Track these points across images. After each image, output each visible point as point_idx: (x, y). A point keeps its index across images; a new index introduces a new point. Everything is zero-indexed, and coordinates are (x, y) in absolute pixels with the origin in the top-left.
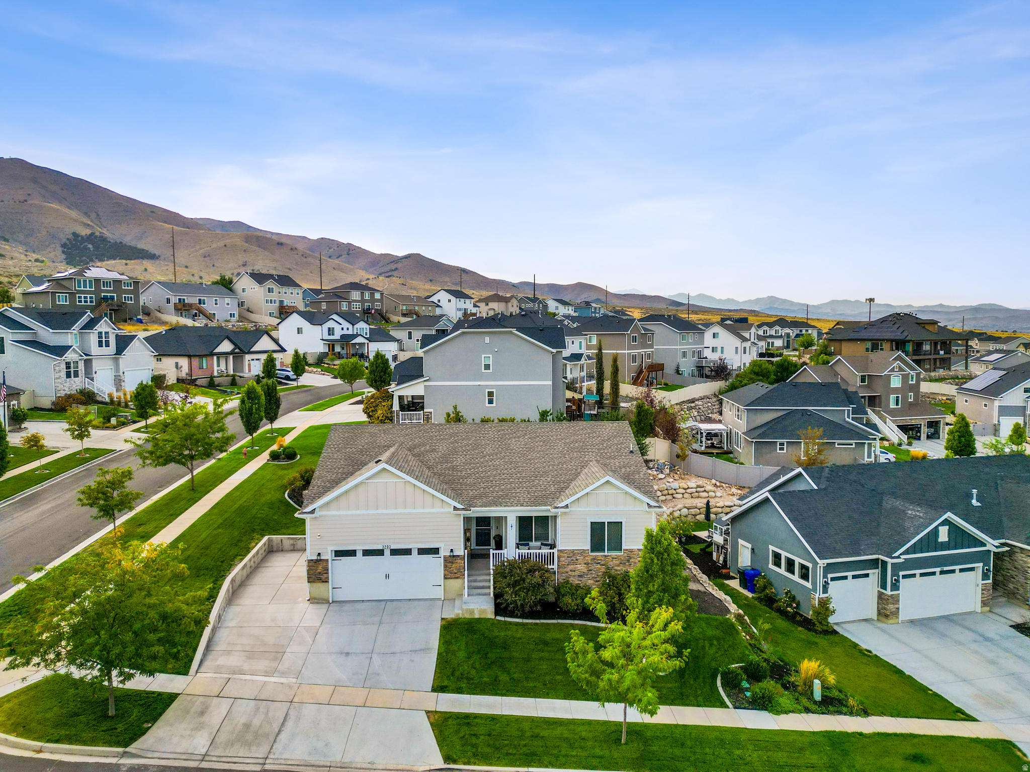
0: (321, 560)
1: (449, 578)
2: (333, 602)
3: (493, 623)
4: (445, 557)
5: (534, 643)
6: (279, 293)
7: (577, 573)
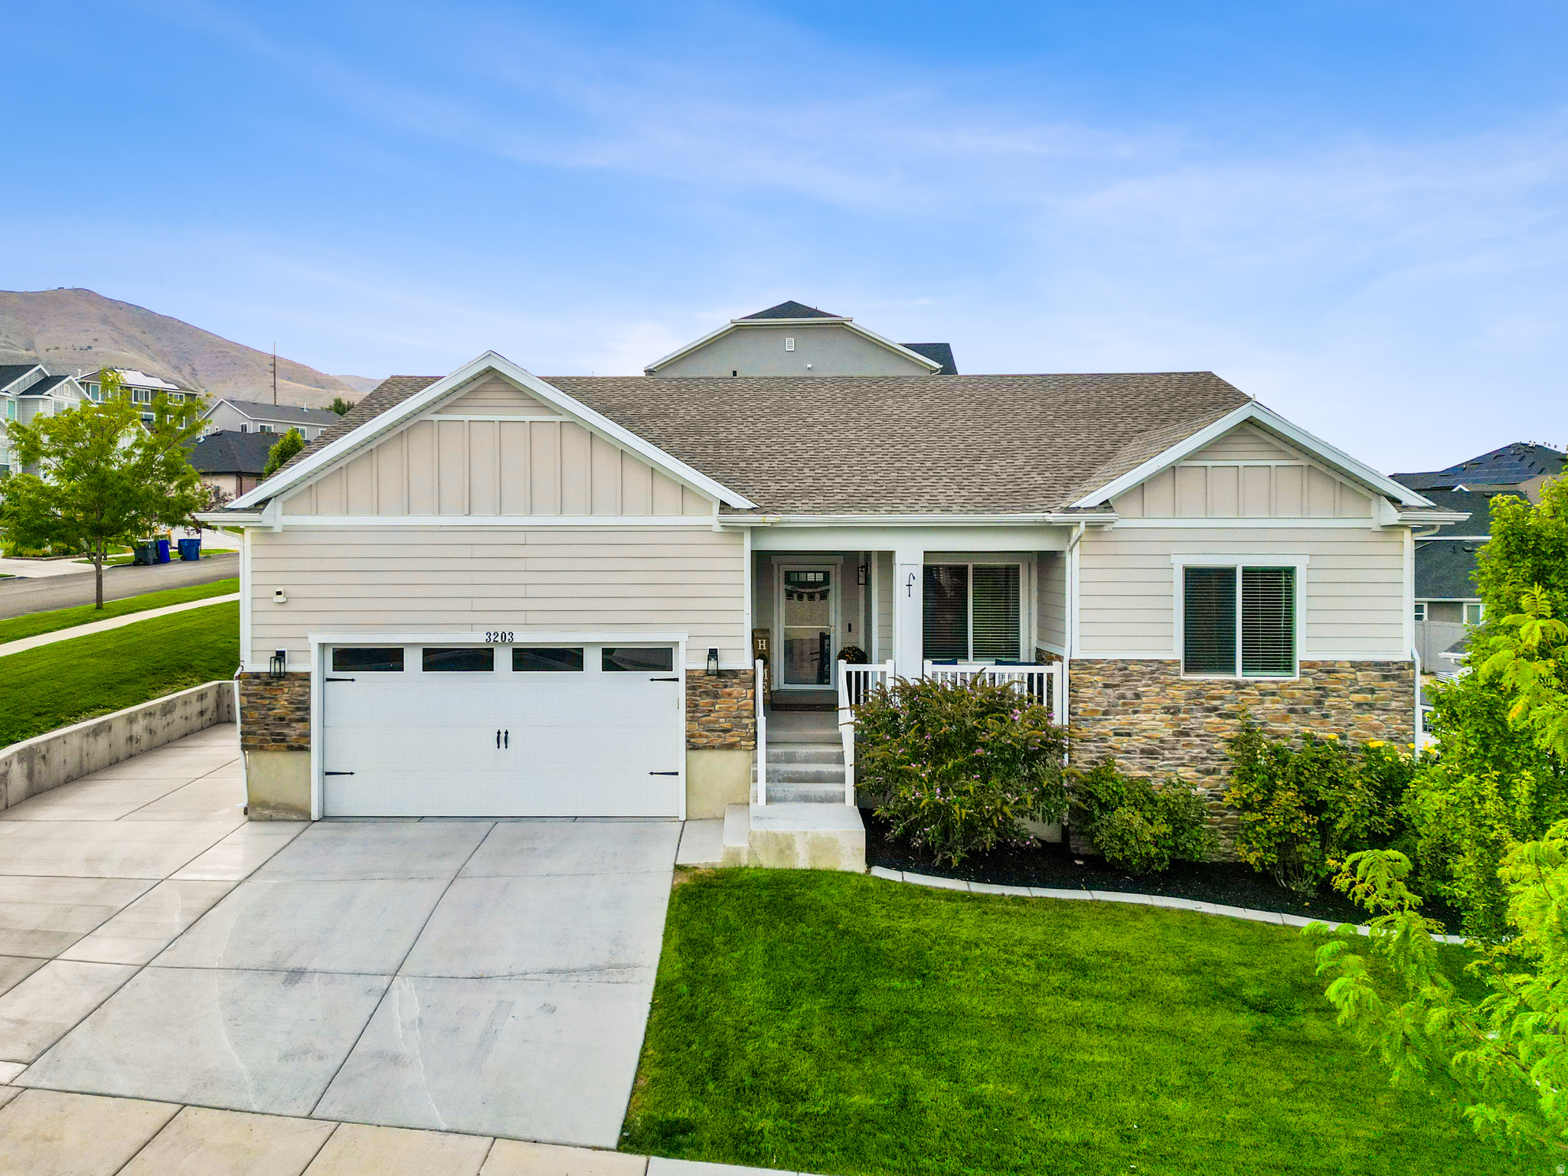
0: (281, 676)
1: (705, 748)
2: (324, 818)
3: (864, 889)
4: (690, 676)
5: (1031, 963)
7: (1138, 743)
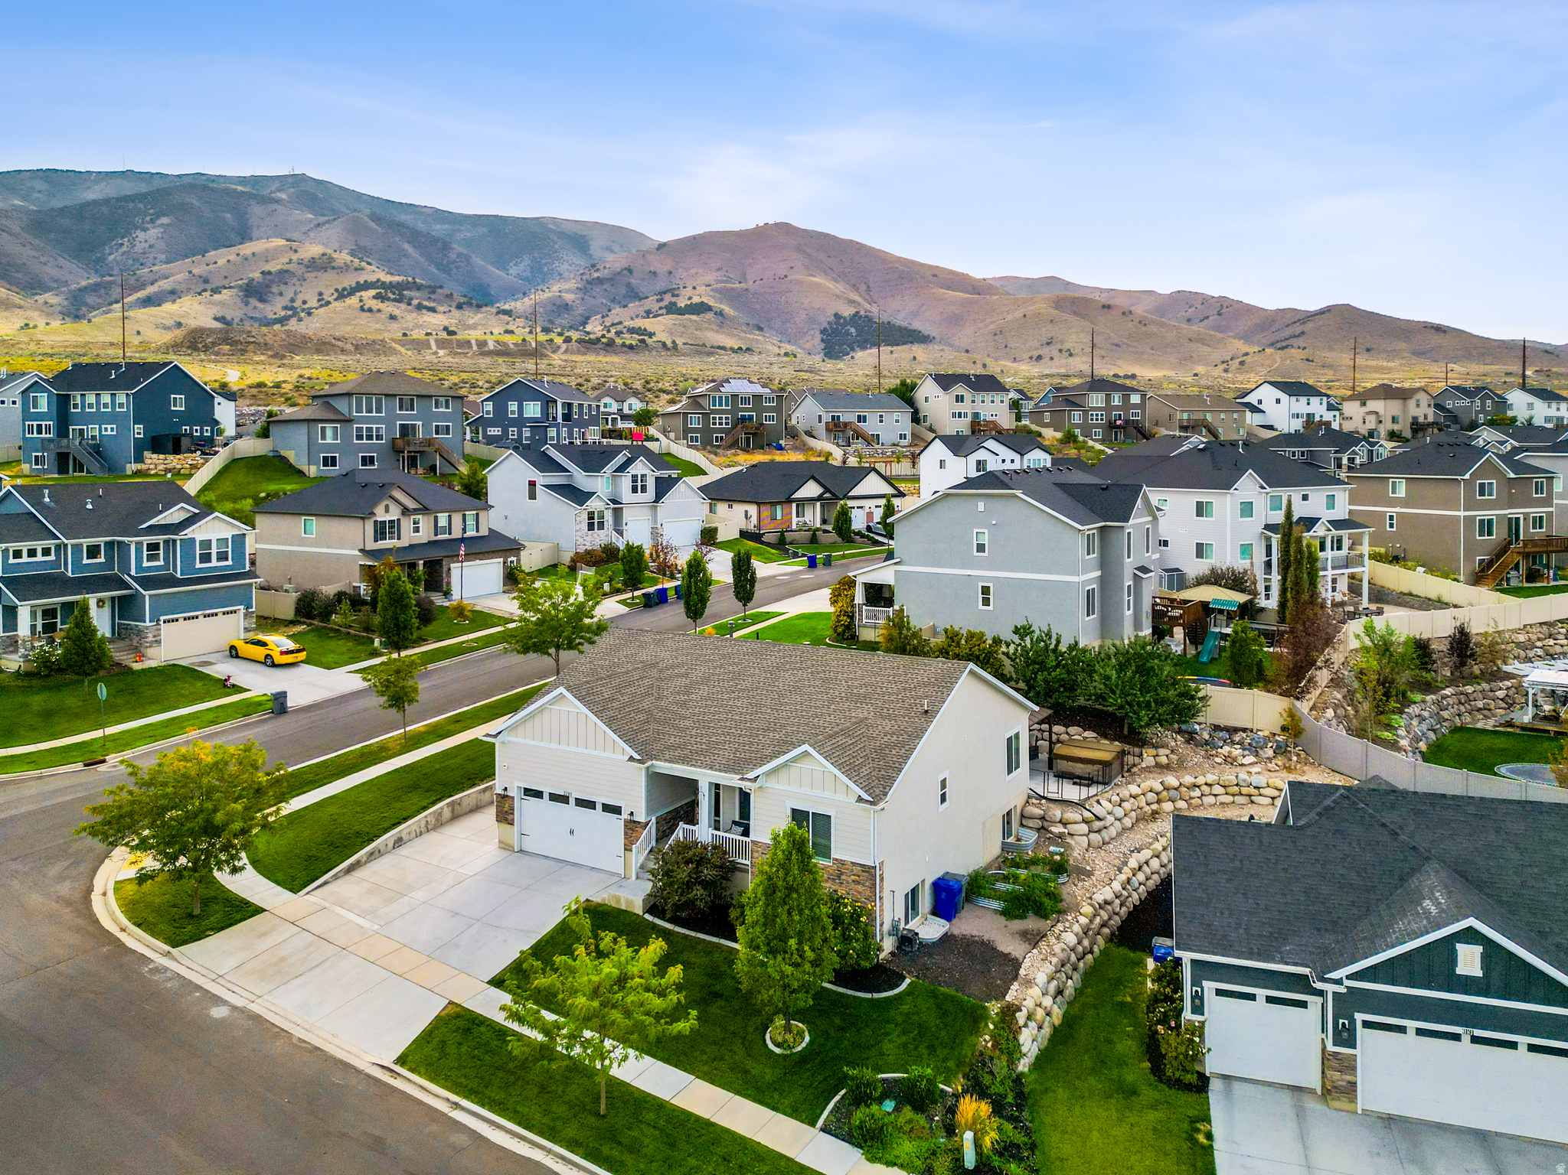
0: (509, 797)
1: (630, 850)
2: (519, 851)
3: (637, 921)
4: (625, 821)
6: (973, 402)
